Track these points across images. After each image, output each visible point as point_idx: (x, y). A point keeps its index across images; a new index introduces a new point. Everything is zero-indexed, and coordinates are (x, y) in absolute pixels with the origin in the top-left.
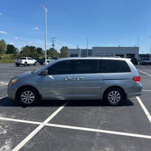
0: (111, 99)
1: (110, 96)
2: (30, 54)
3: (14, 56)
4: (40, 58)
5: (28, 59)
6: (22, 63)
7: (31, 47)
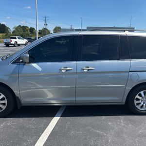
0: (138, 104)
1: (138, 99)
2: (21, 33)
3: (6, 35)
4: (32, 38)
5: (19, 38)
6: (12, 43)
7: (24, 27)
